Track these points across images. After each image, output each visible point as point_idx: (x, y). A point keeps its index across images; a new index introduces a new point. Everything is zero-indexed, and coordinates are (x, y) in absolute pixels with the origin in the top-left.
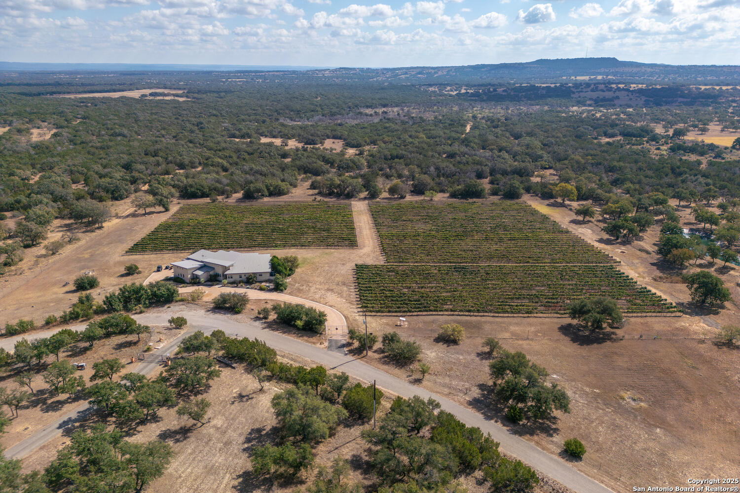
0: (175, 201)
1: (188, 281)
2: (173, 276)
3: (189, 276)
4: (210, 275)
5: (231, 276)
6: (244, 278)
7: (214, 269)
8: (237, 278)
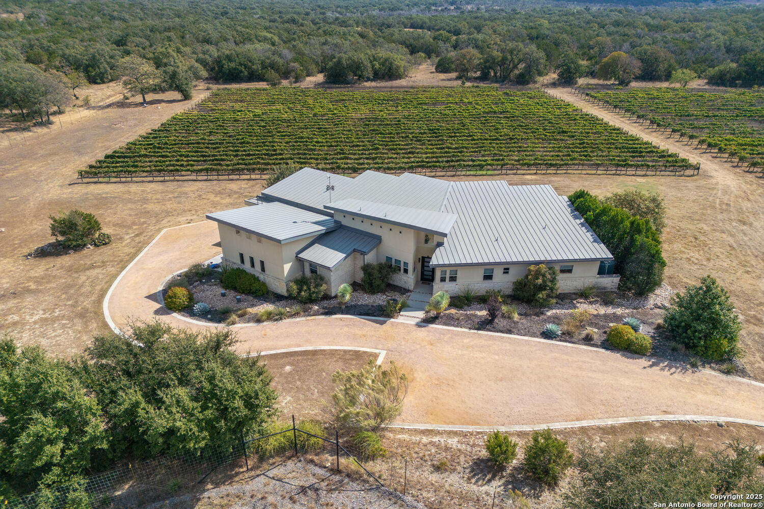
0: (202, 85)
1: (283, 291)
2: (217, 260)
3: (287, 267)
4: (366, 268)
5: (452, 273)
6: (502, 282)
7: (377, 240)
8: (475, 284)
